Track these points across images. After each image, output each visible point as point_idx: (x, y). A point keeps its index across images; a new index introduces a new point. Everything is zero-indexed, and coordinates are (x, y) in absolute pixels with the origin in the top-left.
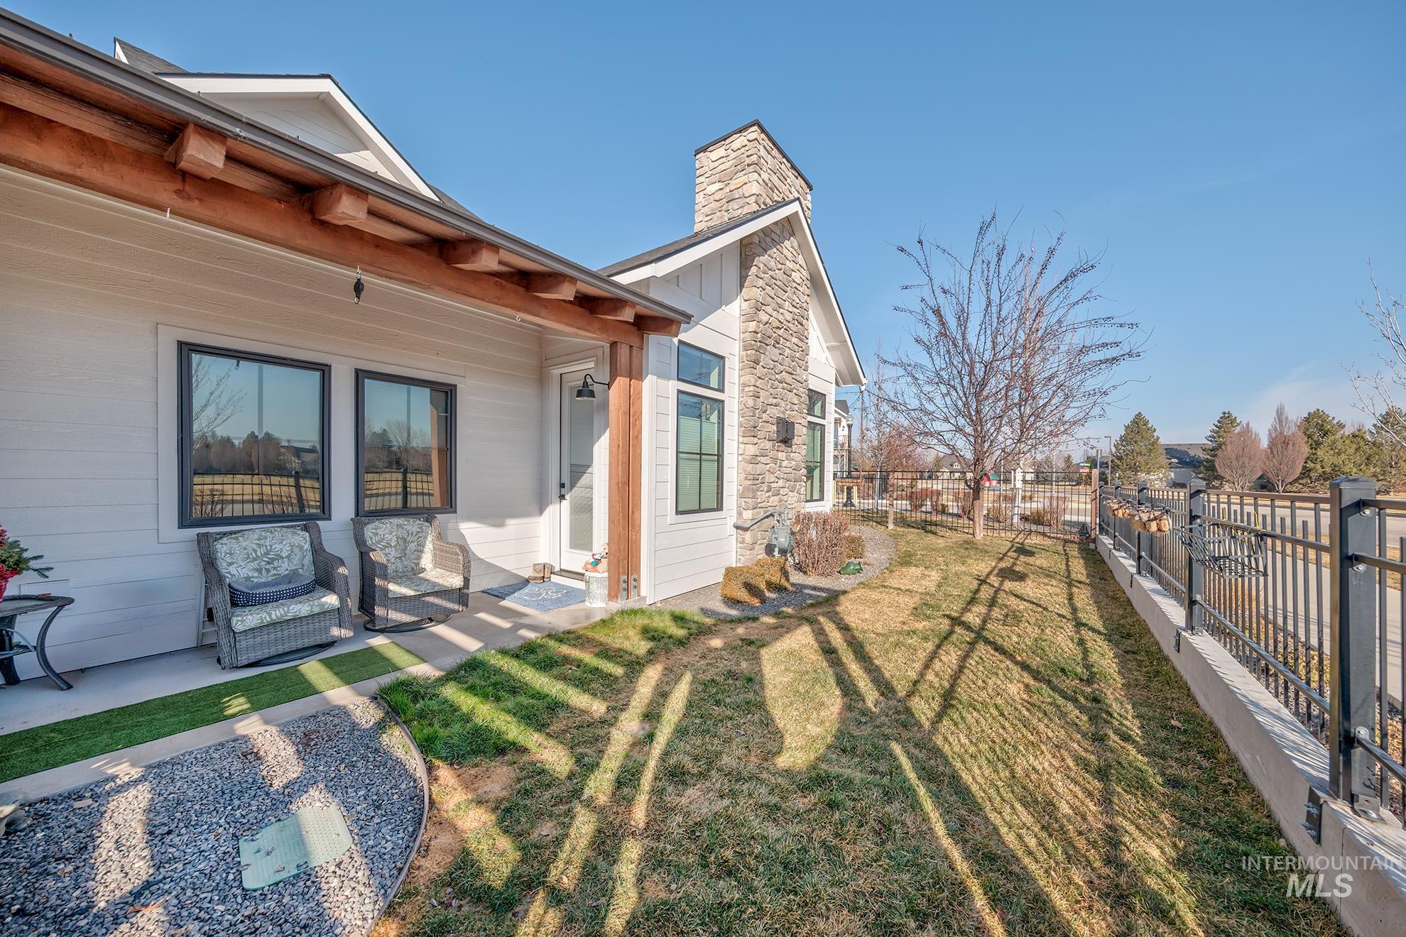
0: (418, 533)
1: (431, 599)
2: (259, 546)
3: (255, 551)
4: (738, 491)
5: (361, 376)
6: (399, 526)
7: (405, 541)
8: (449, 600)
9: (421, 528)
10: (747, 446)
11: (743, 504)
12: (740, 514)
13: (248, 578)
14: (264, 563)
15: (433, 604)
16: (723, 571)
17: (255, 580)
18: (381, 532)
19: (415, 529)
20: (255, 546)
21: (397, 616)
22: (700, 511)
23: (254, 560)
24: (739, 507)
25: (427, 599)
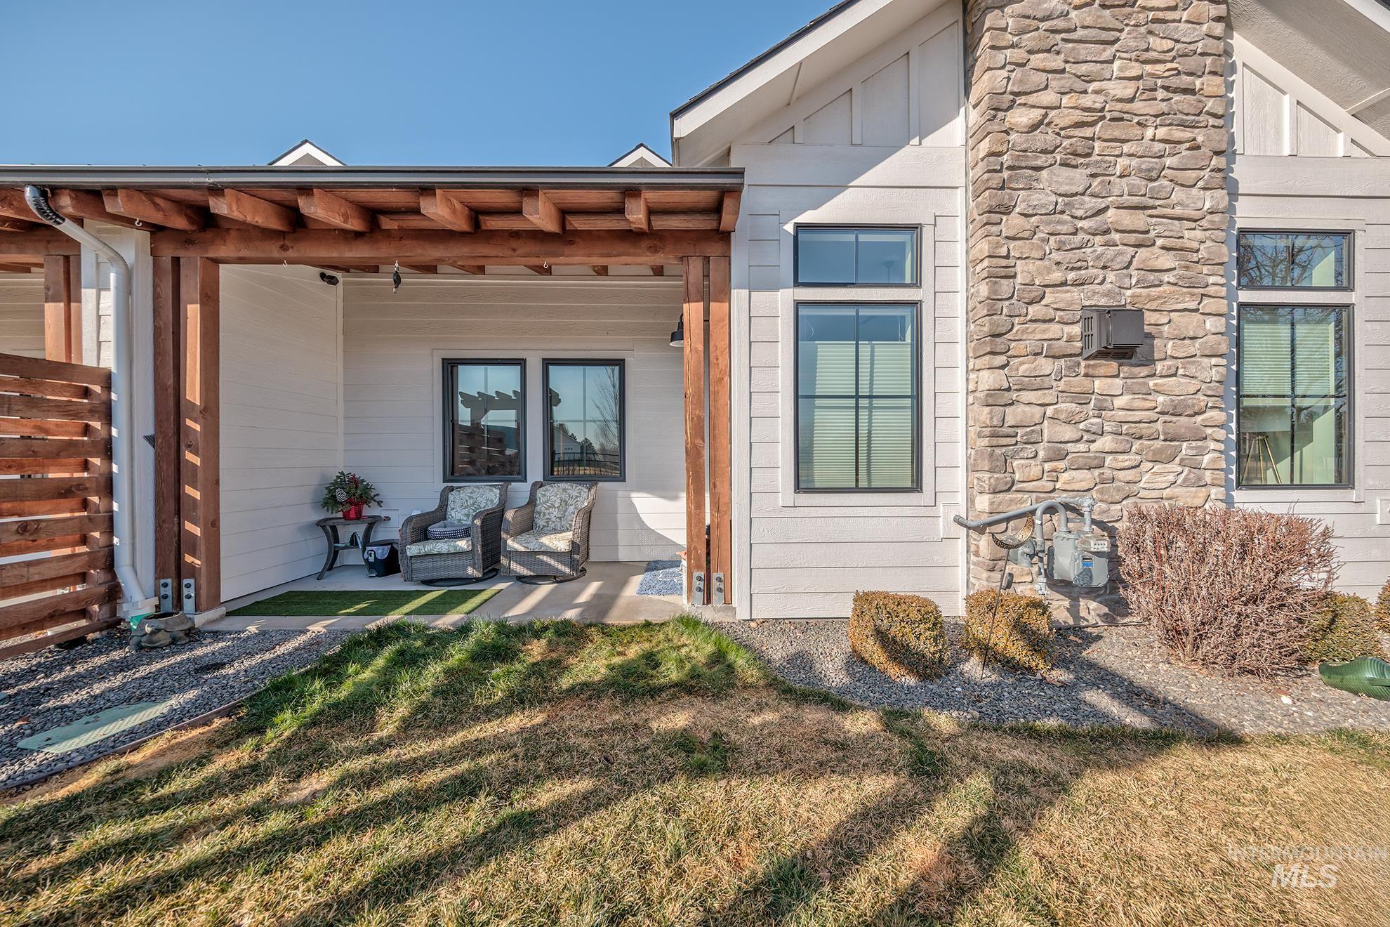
0: (577, 497)
1: (545, 558)
2: (470, 497)
3: (467, 501)
4: (968, 458)
5: (547, 363)
6: (565, 490)
7: (566, 502)
8: (561, 562)
9: (580, 493)
10: (981, 373)
11: (975, 482)
12: (970, 501)
13: (460, 520)
14: (471, 511)
15: (546, 564)
16: (852, 596)
17: (464, 522)
18: (548, 494)
19: (575, 494)
20: (467, 498)
21: (518, 568)
22: (857, 490)
23: (466, 508)
24: (970, 488)
25: (541, 557)
